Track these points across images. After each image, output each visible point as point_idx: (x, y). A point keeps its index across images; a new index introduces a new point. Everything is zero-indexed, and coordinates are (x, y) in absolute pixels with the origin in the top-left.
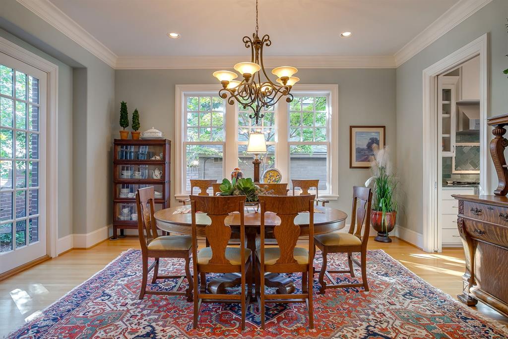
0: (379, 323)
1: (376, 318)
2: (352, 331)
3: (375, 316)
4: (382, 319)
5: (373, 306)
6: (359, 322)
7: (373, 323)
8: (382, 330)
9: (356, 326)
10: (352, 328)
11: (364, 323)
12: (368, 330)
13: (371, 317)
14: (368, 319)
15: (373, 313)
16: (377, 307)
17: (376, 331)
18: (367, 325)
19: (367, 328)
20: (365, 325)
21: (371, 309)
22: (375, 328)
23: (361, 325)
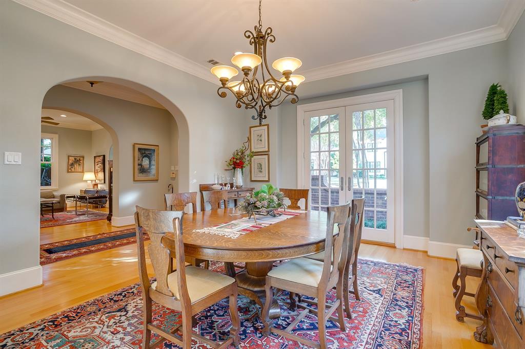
0: (117, 321)
1: (121, 324)
2: (139, 305)
3: (122, 327)
4: (114, 327)
5: (128, 338)
6: (136, 313)
7: (123, 318)
8: (113, 317)
9: (138, 309)
10: (139, 307)
11: (131, 315)
12: (125, 311)
13: (127, 323)
14: (129, 320)
15: (125, 329)
16: (122, 339)
17: (119, 314)
18: (128, 314)
19: (127, 312)
20: (130, 314)
21: (129, 334)
22: (121, 316)
23: (133, 312)
